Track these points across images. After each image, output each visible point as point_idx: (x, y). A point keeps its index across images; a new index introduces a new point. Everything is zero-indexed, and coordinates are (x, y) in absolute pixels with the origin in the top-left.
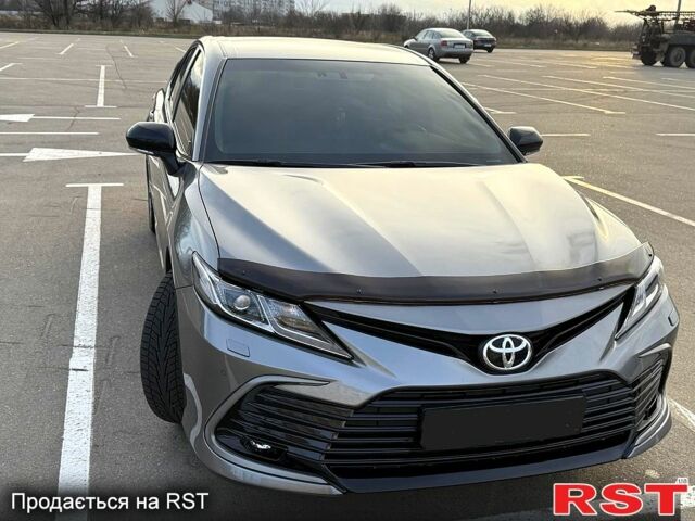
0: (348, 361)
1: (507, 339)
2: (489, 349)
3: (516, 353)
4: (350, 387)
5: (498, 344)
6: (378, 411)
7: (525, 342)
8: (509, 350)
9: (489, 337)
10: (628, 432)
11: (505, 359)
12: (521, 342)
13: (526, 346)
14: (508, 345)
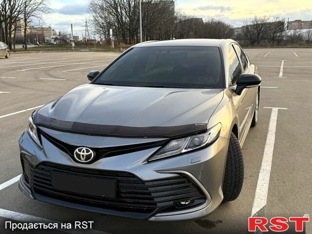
0: (41, 149)
1: (84, 149)
2: (76, 152)
5: (80, 151)
6: (42, 169)
7: (91, 151)
8: (83, 154)
9: (78, 147)
10: (155, 208)
11: (82, 157)
12: (89, 151)
13: (91, 154)
14: (83, 152)
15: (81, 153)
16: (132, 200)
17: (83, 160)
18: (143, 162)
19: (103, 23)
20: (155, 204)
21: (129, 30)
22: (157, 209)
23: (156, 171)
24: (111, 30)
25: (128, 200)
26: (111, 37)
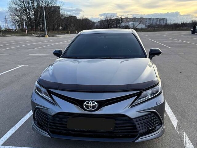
0: (54, 104)
1: (91, 102)
2: (85, 104)
3: (92, 106)
4: (54, 110)
5: (88, 103)
6: (58, 117)
7: (96, 103)
10: (138, 134)
11: (89, 107)
12: (94, 103)
13: (96, 104)
14: (90, 104)
15: (89, 105)
16: (122, 131)
17: (90, 109)
18: (129, 107)
19: (17, 19)
20: (138, 132)
21: (35, 23)
22: (139, 134)
23: (138, 112)
24: (24, 23)
25: (120, 131)
26: (25, 27)
